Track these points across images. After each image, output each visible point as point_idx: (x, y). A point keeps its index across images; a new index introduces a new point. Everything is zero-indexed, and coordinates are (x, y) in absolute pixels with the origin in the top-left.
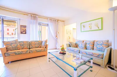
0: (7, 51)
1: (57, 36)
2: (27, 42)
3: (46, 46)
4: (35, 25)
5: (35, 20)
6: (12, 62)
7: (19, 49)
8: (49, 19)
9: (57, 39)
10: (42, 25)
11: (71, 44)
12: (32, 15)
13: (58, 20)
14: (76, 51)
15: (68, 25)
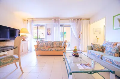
0: (38, 47)
1: (79, 37)
2: (51, 42)
3: (65, 46)
4: (57, 27)
5: (57, 23)
6: (40, 55)
7: (45, 47)
8: (70, 19)
9: (80, 39)
10: (65, 27)
11: (94, 46)
12: (55, 19)
13: (81, 19)
14: (97, 56)
15: (94, 22)
